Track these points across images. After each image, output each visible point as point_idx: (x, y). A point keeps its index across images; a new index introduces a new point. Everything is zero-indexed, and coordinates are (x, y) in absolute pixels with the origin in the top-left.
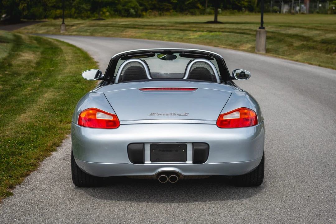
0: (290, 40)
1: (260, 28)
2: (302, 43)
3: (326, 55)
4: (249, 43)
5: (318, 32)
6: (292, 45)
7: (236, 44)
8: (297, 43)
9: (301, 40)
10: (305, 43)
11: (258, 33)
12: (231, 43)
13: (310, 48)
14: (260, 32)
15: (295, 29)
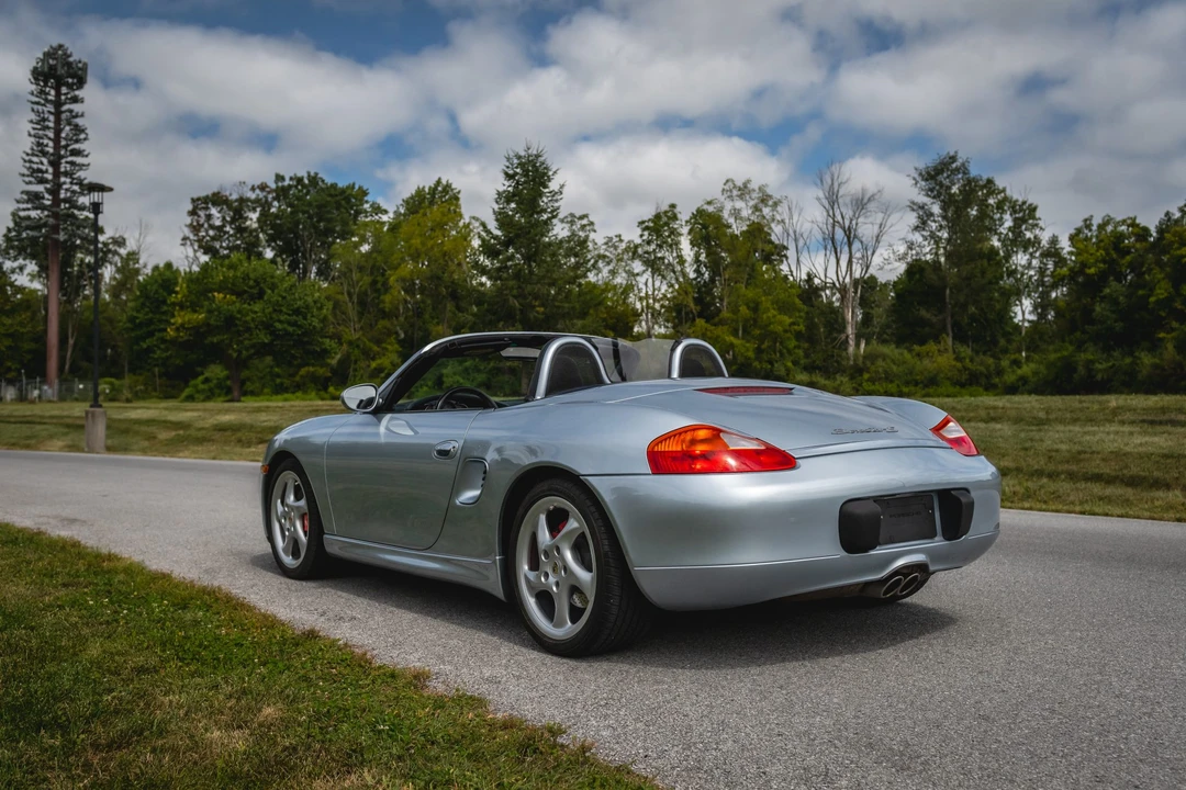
0: (144, 428)
1: (91, 406)
2: (174, 433)
3: (248, 450)
4: (58, 439)
5: (195, 414)
6: (155, 438)
7: (28, 442)
8: (164, 435)
9: (168, 428)
10: (181, 432)
11: (90, 415)
12: (13, 441)
13: (200, 441)
14: (93, 414)
15: (139, 411)
